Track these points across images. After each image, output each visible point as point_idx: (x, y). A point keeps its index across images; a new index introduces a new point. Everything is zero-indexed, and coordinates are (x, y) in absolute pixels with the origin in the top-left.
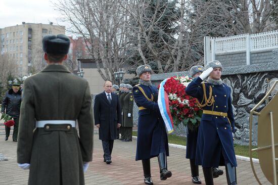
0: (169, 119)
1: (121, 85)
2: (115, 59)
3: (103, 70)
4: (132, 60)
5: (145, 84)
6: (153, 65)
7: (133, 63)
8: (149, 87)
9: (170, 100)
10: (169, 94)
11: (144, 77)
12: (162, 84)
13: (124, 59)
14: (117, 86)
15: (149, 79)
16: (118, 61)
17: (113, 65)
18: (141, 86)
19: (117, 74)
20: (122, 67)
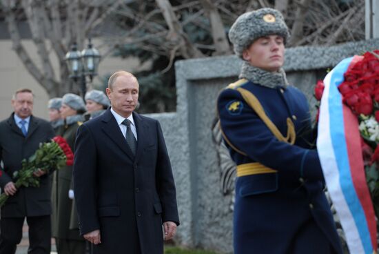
0: (362, 216)
1: (88, 95)
2: (69, 10)
3: (30, 47)
4: (128, 13)
5: (265, 82)
6: (198, 28)
7: (130, 23)
8: (277, 90)
9: (365, 141)
10: (360, 121)
11: (261, 55)
12: (330, 82)
13: (100, 8)
14: (77, 98)
15: (280, 63)
16: (81, 17)
17: (63, 29)
18: (249, 86)
19: (79, 59)
20: (95, 36)
